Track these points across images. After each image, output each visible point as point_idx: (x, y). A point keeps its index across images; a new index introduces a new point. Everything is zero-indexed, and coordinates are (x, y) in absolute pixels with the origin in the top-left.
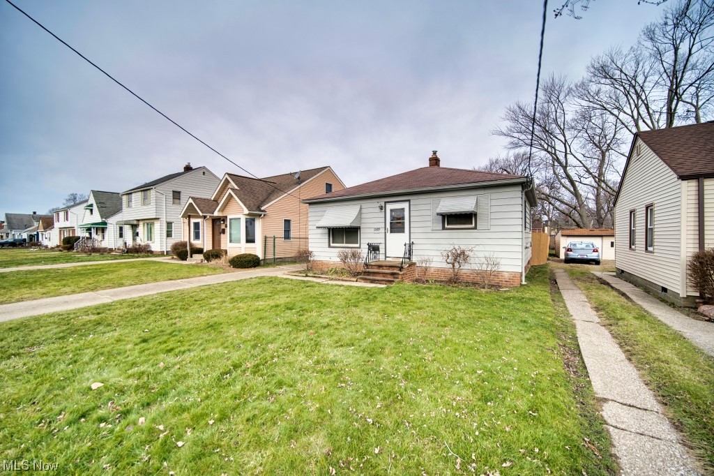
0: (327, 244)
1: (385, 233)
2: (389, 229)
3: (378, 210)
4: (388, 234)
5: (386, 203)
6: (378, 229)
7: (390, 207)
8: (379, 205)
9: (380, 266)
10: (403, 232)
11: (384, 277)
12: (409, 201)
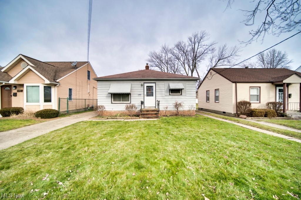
0: (111, 102)
1: (144, 96)
2: (146, 95)
3: (140, 86)
4: (146, 97)
5: (144, 83)
6: (140, 95)
7: (146, 85)
8: (141, 84)
9: (147, 111)
10: (153, 96)
11: (151, 115)
12: (155, 83)
